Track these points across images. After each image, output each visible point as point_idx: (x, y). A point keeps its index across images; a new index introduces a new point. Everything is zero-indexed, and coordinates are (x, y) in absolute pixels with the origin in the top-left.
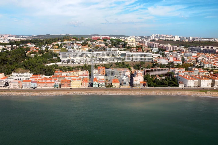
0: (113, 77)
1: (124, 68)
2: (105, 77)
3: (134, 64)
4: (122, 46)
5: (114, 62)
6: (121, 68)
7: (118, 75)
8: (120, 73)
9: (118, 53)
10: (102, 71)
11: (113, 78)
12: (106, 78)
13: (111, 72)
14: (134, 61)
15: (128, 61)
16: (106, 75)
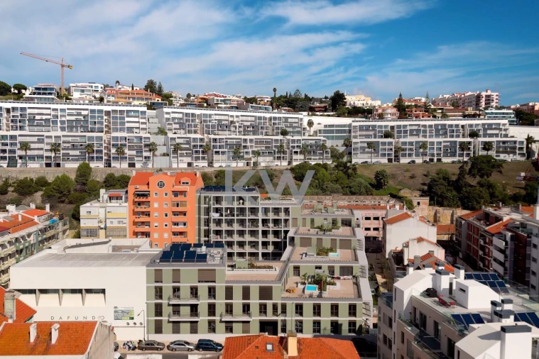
0: (268, 273)
1: (353, 193)
2: (158, 277)
3: (419, 172)
4: (325, 107)
5: (285, 163)
6: (333, 192)
7: (322, 252)
8: (343, 231)
9: (305, 124)
10: (169, 208)
11: (266, 293)
12: (167, 286)
13: (254, 222)
14: (404, 161)
15: (374, 160)
16: (178, 253)
